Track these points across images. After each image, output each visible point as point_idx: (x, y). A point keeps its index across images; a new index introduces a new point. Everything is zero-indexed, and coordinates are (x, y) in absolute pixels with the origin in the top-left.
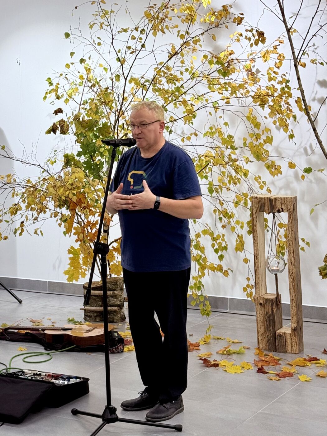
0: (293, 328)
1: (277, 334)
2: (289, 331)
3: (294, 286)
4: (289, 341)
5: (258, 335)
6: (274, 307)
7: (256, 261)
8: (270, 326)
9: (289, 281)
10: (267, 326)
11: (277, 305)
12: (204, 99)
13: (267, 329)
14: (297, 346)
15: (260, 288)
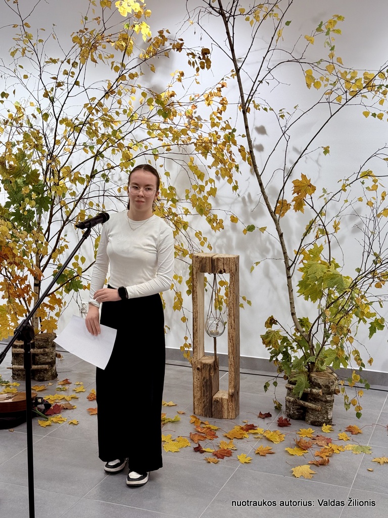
0: (231, 394)
1: (213, 400)
2: (226, 397)
3: (233, 351)
4: (225, 407)
5: (194, 400)
6: (211, 372)
7: (195, 324)
8: (207, 391)
9: (229, 346)
10: (204, 391)
11: (215, 369)
12: (144, 145)
13: (203, 394)
14: (234, 411)
15: (198, 351)
